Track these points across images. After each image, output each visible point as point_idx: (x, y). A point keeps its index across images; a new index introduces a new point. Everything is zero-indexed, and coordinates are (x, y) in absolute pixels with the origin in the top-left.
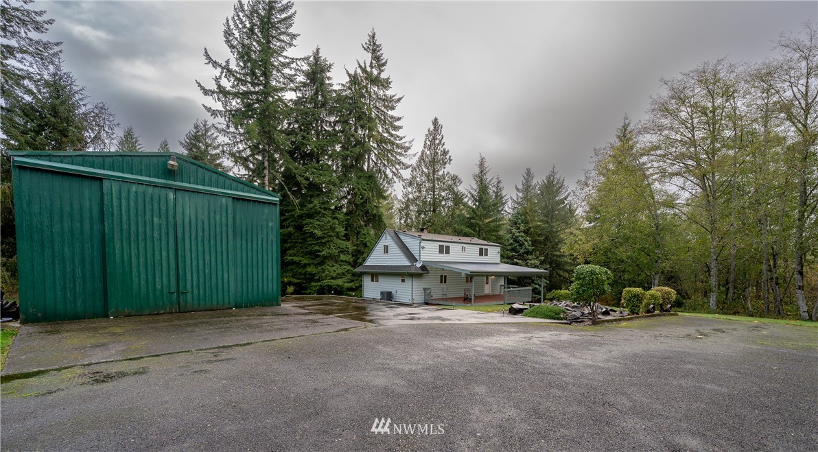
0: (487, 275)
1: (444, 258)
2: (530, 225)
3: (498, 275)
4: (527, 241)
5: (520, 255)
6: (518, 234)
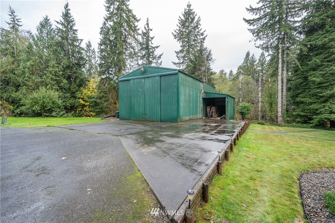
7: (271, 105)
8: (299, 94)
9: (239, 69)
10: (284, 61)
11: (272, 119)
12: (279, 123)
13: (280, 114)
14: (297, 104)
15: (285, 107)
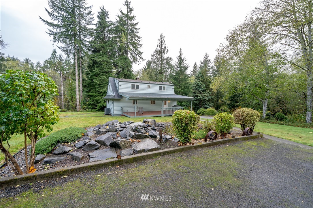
0: (166, 100)
1: (135, 91)
2: (205, 78)
3: (173, 100)
4: (203, 85)
5: (199, 92)
6: (198, 82)
7: (72, 97)
8: (90, 90)
9: (45, 63)
10: (79, 65)
11: (73, 107)
12: (78, 110)
13: (78, 103)
14: (90, 96)
15: (82, 99)
